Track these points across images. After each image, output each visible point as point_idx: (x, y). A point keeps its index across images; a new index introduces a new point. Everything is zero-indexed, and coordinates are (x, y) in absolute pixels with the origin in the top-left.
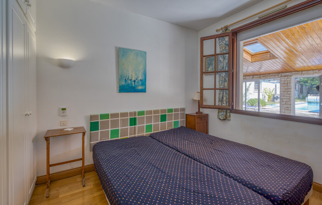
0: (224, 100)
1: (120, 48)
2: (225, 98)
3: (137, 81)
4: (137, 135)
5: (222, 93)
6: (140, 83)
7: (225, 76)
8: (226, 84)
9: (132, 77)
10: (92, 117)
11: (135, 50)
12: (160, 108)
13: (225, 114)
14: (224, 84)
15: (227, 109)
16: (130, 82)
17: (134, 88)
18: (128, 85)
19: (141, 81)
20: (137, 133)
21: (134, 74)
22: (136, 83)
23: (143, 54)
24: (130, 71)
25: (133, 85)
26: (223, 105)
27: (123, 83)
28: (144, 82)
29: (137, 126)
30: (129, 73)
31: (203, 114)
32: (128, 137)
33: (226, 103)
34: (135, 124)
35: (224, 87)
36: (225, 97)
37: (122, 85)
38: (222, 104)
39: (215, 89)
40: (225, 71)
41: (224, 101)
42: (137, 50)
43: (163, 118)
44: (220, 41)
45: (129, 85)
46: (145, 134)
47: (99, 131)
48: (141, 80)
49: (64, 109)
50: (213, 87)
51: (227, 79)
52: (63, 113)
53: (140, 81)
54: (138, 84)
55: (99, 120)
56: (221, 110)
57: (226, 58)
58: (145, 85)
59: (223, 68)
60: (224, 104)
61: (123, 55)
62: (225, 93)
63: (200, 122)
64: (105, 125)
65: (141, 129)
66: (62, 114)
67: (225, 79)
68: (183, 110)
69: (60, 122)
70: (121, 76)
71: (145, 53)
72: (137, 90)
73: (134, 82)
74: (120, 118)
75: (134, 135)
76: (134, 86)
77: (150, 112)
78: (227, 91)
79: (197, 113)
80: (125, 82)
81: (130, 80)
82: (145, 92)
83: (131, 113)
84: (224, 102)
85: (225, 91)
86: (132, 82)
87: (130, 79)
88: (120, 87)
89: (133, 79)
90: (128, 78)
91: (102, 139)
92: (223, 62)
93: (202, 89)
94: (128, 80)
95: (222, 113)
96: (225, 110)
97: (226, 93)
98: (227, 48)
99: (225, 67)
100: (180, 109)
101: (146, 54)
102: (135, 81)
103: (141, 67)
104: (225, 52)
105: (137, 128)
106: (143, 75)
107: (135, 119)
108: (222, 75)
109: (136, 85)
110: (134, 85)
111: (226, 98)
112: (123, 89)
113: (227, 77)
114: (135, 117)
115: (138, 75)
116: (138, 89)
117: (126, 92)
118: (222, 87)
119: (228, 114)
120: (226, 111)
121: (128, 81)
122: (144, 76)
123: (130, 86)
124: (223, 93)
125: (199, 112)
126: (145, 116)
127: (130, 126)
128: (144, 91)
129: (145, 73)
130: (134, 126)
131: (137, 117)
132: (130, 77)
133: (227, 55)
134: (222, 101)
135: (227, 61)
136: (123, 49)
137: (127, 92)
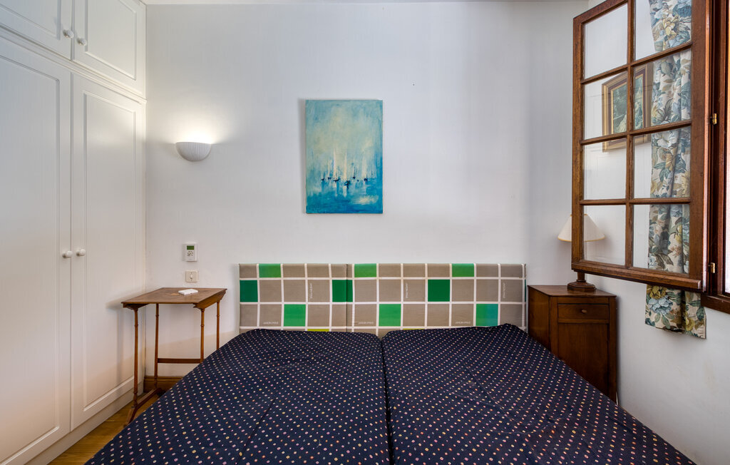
0: (669, 248)
1: (307, 101)
2: (674, 242)
3: (354, 182)
4: (353, 328)
5: (660, 216)
6: (365, 187)
7: (674, 146)
8: (682, 180)
9: (342, 174)
10: (244, 269)
11: (349, 101)
12: (427, 260)
13: (675, 307)
14: (673, 179)
15: (684, 290)
16: (335, 185)
17: (348, 201)
18: (331, 193)
19: (367, 183)
20: (353, 322)
21: (345, 166)
22: (352, 188)
23: (374, 109)
24: (335, 158)
25: (345, 194)
26: (668, 267)
27: (317, 189)
28: (375, 185)
29: (354, 303)
30: (333, 164)
31: (597, 294)
32: (330, 328)
33: (682, 263)
34: (349, 299)
35: (673, 192)
36: (678, 237)
37: (315, 195)
38: (662, 265)
39: (630, 202)
40: (676, 122)
41: (670, 252)
42: (355, 101)
43: (439, 290)
44: (657, 6)
45: (333, 193)
46: (378, 328)
47: (259, 303)
48: (366, 180)
49: (190, 248)
50: (622, 195)
51: (686, 158)
52: (189, 255)
53: (364, 182)
54: (357, 191)
55: (258, 279)
56: (656, 289)
57: (682, 67)
58: (380, 194)
59: (667, 112)
60: (672, 263)
61: (316, 119)
62: (674, 219)
63: (574, 321)
64: (272, 292)
65: (366, 314)
66: (188, 258)
67: (676, 159)
68: (517, 270)
69: (186, 272)
70: (312, 171)
71: (380, 104)
72: (356, 208)
73: (346, 187)
74: (306, 279)
75: (345, 327)
76: (347, 196)
77: (393, 269)
78: (685, 212)
79: (570, 287)
80: (323, 186)
81: (336, 181)
82: (381, 212)
83: (336, 269)
84: (674, 257)
85: (674, 209)
86: (340, 186)
87: (335, 177)
88: (309, 199)
89: (344, 178)
90: (331, 175)
91: (265, 323)
92: (666, 88)
93: (579, 203)
94: (331, 181)
95: (662, 302)
96: (676, 292)
97: (680, 220)
98: (687, 23)
99: (674, 107)
100: (504, 267)
101: (381, 107)
102: (348, 183)
103: (367, 145)
104: (673, 44)
105: (354, 309)
106: (374, 166)
107: (349, 283)
108: (661, 143)
109: (352, 194)
110: (348, 192)
111: (682, 241)
112: (316, 205)
113: (688, 149)
114: (349, 279)
115: (358, 167)
116: (358, 205)
117: (324, 213)
118: (662, 192)
119: (692, 311)
120: (682, 296)
121: (330, 184)
122: (377, 168)
123: (336, 195)
124: (668, 217)
125: (580, 286)
126: (378, 278)
127: (333, 301)
128: (376, 209)
129: (379, 159)
130: (345, 303)
131: (353, 279)
132: (334, 174)
133: (686, 57)
134: (665, 252)
135: (684, 80)
136: (317, 102)
137: (327, 213)
